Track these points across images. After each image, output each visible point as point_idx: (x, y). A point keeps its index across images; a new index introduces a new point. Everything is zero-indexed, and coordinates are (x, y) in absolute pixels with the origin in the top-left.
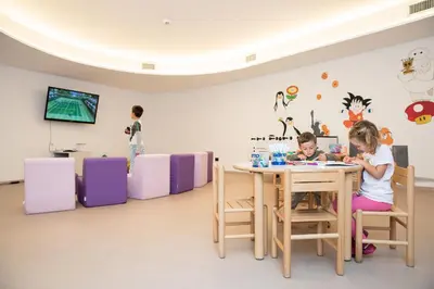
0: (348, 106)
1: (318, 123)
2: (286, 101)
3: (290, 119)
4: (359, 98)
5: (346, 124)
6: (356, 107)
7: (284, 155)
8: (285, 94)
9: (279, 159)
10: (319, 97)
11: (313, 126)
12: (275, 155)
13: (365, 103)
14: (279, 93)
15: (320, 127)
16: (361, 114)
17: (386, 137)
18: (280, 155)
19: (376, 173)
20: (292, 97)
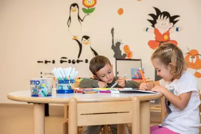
0: (154, 23)
1: (118, 44)
2: (82, 15)
3: (87, 38)
4: (166, 14)
5: (151, 44)
6: (163, 24)
7: (72, 81)
8: (81, 6)
9: (65, 87)
10: (121, 12)
11: (113, 47)
12: (61, 82)
13: (173, 20)
14: (74, 5)
15: (122, 48)
16: (168, 33)
17: (195, 60)
18: (66, 81)
19: (179, 102)
20: (89, 10)
